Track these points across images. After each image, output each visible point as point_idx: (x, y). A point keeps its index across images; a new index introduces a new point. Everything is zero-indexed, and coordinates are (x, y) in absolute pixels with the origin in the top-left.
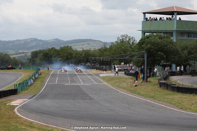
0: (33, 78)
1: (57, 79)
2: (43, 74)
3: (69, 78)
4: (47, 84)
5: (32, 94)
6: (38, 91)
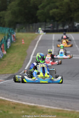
1: (54, 49)
2: (23, 40)
3: (77, 46)
4: (33, 58)
5: (8, 74)
6: (19, 69)
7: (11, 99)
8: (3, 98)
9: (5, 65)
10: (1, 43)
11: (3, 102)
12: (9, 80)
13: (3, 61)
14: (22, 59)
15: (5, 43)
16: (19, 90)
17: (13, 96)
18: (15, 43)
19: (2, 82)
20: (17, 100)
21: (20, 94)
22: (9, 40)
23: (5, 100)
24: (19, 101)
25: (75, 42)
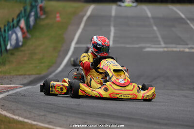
0: (22, 24)
1: (115, 33)
2: (58, 15)
3: (155, 28)
4: (75, 48)
5: (29, 75)
6: (49, 67)
7: (34, 121)
8: (21, 119)
9: (25, 59)
10: (18, 19)
11: (20, 126)
12: (30, 87)
13: (22, 51)
14: (55, 49)
15: (26, 18)
16: (50, 104)
17: (39, 115)
18: (43, 19)
19: (18, 90)
20: (46, 124)
21: (51, 112)
22: (33, 14)
23: (24, 122)
24: (50, 125)
25: (152, 21)
